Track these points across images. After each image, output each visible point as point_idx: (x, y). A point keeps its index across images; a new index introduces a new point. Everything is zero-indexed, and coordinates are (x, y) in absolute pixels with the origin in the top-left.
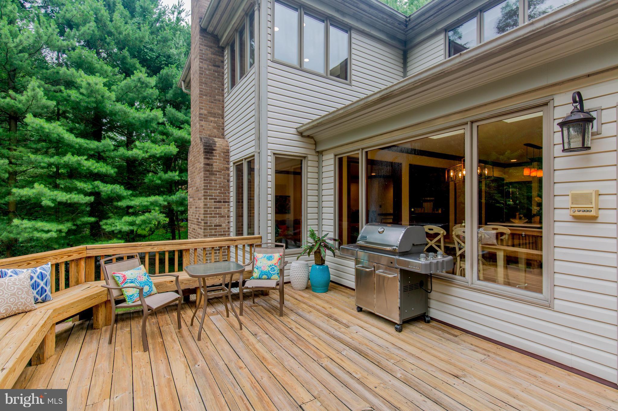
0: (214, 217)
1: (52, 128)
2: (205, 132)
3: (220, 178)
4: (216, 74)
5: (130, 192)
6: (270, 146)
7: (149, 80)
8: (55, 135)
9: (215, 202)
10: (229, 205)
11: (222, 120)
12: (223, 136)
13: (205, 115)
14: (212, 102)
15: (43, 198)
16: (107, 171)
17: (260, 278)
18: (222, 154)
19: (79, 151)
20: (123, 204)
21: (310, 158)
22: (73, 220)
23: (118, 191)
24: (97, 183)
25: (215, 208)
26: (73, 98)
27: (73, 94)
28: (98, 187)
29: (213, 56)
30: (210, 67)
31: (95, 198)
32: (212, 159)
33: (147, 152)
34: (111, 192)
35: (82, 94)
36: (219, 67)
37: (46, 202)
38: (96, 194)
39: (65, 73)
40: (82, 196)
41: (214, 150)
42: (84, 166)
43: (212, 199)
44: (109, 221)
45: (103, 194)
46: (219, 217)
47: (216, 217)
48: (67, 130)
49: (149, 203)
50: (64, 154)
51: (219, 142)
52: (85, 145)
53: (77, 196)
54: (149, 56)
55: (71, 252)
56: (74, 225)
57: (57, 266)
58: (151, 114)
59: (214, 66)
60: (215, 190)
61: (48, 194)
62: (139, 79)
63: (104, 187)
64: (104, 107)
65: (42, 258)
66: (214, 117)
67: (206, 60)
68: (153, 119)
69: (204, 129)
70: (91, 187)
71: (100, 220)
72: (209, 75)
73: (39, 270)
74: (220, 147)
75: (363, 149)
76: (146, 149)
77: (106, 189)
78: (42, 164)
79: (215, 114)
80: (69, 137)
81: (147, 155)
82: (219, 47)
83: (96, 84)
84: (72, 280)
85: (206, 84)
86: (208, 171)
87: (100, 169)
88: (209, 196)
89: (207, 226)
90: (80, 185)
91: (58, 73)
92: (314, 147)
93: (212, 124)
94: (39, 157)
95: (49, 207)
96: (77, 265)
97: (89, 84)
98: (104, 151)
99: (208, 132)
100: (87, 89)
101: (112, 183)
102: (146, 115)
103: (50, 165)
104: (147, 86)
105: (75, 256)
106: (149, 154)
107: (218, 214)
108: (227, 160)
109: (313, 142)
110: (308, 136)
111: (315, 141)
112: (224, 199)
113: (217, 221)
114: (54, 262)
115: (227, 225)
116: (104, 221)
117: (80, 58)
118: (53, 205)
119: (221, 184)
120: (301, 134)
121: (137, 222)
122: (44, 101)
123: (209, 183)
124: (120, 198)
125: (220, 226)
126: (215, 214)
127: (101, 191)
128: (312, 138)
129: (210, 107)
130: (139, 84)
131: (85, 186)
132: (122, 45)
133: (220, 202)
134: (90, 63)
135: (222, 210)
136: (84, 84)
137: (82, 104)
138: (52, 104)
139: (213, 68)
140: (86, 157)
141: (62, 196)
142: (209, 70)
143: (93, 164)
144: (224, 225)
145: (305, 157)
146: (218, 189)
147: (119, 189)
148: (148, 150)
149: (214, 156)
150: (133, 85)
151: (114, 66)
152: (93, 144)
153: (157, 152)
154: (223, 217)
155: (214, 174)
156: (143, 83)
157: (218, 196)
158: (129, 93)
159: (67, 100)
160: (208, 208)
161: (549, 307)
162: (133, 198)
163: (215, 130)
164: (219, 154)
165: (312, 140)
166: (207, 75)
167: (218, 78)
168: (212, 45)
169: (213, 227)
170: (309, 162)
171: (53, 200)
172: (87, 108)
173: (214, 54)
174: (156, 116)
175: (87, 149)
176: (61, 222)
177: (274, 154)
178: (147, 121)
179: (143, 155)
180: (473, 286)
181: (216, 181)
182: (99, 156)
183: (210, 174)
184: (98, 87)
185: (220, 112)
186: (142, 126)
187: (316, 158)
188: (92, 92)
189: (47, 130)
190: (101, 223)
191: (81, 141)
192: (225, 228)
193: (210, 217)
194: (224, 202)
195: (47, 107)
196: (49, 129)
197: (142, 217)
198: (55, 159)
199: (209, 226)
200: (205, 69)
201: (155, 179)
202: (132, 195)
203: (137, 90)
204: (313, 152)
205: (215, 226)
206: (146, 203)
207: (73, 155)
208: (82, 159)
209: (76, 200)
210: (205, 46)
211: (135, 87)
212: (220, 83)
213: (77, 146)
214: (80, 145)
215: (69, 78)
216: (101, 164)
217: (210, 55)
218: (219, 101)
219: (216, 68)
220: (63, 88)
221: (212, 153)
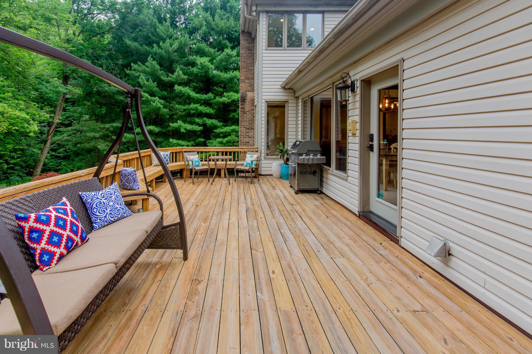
0: (245, 137)
1: (185, 90)
2: (243, 89)
3: (249, 115)
4: (250, 55)
5: (222, 124)
6: (264, 97)
7: (232, 53)
8: (187, 94)
9: (246, 129)
10: (254, 131)
11: (253, 81)
12: (253, 90)
13: (244, 80)
14: (247, 72)
15: (181, 128)
16: (210, 111)
17: (246, 166)
18: (250, 102)
19: (197, 101)
20: (217, 131)
21: (290, 101)
22: (194, 140)
23: (215, 123)
24: (205, 119)
25: (246, 132)
26: (195, 72)
27: (195, 70)
28: (205, 121)
29: (248, 45)
30: (246, 51)
31: (203, 128)
32: (244, 105)
33: (230, 98)
34: (211, 124)
35: (199, 69)
36: (251, 50)
37: (182, 130)
38: (204, 125)
39: (191, 59)
40: (197, 126)
41: (246, 100)
42: (199, 110)
43: (244, 127)
44: (211, 141)
45: (208, 125)
46: (248, 137)
47: (246, 137)
48: (192, 90)
49: (230, 131)
50: (190, 104)
51: (249, 94)
52: (200, 98)
53: (195, 127)
54: (234, 36)
55: (177, 148)
56: (195, 143)
57: (173, 153)
58: (233, 74)
59: (249, 50)
60: (246, 122)
61: (183, 126)
62: (227, 53)
63: (208, 121)
64: (209, 74)
65: (168, 149)
66: (248, 80)
67: (244, 48)
68: (234, 77)
69: (242, 88)
70: (202, 121)
71: (207, 141)
72: (246, 56)
73: (166, 153)
74: (249, 98)
75: (309, 96)
76: (229, 97)
77: (209, 122)
78: (181, 110)
79: (249, 78)
80: (193, 94)
81: (230, 101)
82: (251, 38)
83: (205, 62)
84: (178, 160)
85: (244, 62)
86: (242, 112)
87: (207, 111)
88: (243, 125)
89: (241, 142)
90: (197, 120)
91: (189, 59)
92: (293, 94)
93: (247, 84)
94: (180, 106)
95: (183, 133)
96: (179, 154)
97: (201, 63)
98: (210, 100)
99: (245, 89)
100: (201, 66)
101: (212, 118)
102: (230, 75)
103: (185, 110)
104: (231, 57)
105: (178, 150)
106: (231, 100)
107: (248, 136)
108: (253, 104)
109: (293, 92)
110: (289, 89)
111: (294, 91)
112: (251, 127)
113: (247, 140)
114: (171, 151)
115: (252, 142)
116: (209, 141)
117: (198, 48)
118: (185, 131)
119: (249, 119)
120: (284, 88)
121: (224, 142)
122: (183, 76)
123: (243, 118)
124: (216, 127)
125: (249, 142)
126: (246, 136)
127: (207, 124)
128: (292, 89)
129: (246, 75)
130: (227, 56)
131: (199, 121)
132: (220, 33)
133: (249, 129)
134: (203, 50)
135: (250, 133)
136: (199, 64)
137: (199, 74)
138: (186, 77)
139: (248, 51)
140: (199, 105)
141: (189, 127)
142: (246, 53)
143: (203, 108)
144: (251, 142)
145: (287, 102)
146: (248, 122)
147: (215, 122)
148: (231, 97)
149: (246, 103)
150: (224, 58)
151: (214, 48)
152: (204, 97)
153: (236, 98)
154: (250, 137)
155: (245, 113)
156: (229, 55)
157: (248, 126)
158: (222, 63)
159: (192, 73)
160: (242, 132)
161: (346, 180)
162: (223, 127)
163: (249, 88)
164: (249, 101)
165: (292, 90)
166: (245, 56)
167: (251, 57)
168: (248, 38)
169: (245, 143)
170: (290, 104)
171: (185, 129)
172: (201, 76)
173: (249, 43)
174: (235, 75)
175: (201, 100)
176: (189, 141)
177: (266, 102)
178: (231, 79)
179: (228, 101)
180: (333, 173)
181: (247, 117)
182: (207, 103)
183: (243, 113)
184: (205, 64)
185: (252, 76)
186: (229, 82)
187: (295, 101)
188: (203, 67)
189: (183, 92)
190: (207, 142)
191: (198, 95)
192: (251, 144)
193: (243, 138)
194: (251, 129)
195: (184, 79)
196: (184, 91)
197: (226, 139)
198: (186, 107)
199: (243, 142)
200: (244, 53)
201: (235, 115)
202: (222, 125)
203: (226, 60)
204: (293, 98)
205: (246, 142)
206: (229, 131)
207: (194, 104)
208: (197, 106)
209: (195, 129)
210: (244, 40)
211: (225, 58)
212: (252, 60)
213: (196, 99)
214: (198, 98)
215: (193, 60)
216: (208, 107)
217: (246, 45)
218: (251, 70)
219: (249, 52)
220: (190, 67)
221: (244, 101)
